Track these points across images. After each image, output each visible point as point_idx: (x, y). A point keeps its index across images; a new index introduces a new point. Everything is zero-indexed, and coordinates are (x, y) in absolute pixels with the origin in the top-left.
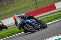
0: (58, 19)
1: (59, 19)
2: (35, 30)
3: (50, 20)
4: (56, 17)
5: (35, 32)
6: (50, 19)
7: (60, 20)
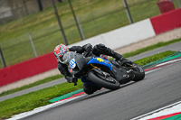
0: (65, 96)
1: (69, 98)
2: (118, 84)
3: (42, 100)
4: (58, 92)
5: (118, 88)
6: (41, 96)
7: (70, 100)
